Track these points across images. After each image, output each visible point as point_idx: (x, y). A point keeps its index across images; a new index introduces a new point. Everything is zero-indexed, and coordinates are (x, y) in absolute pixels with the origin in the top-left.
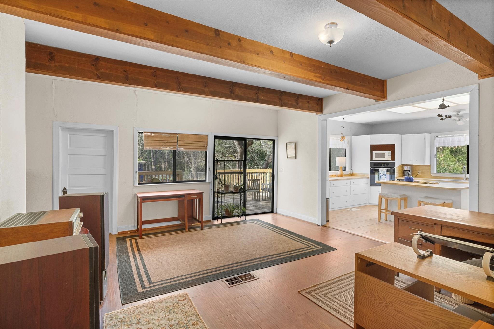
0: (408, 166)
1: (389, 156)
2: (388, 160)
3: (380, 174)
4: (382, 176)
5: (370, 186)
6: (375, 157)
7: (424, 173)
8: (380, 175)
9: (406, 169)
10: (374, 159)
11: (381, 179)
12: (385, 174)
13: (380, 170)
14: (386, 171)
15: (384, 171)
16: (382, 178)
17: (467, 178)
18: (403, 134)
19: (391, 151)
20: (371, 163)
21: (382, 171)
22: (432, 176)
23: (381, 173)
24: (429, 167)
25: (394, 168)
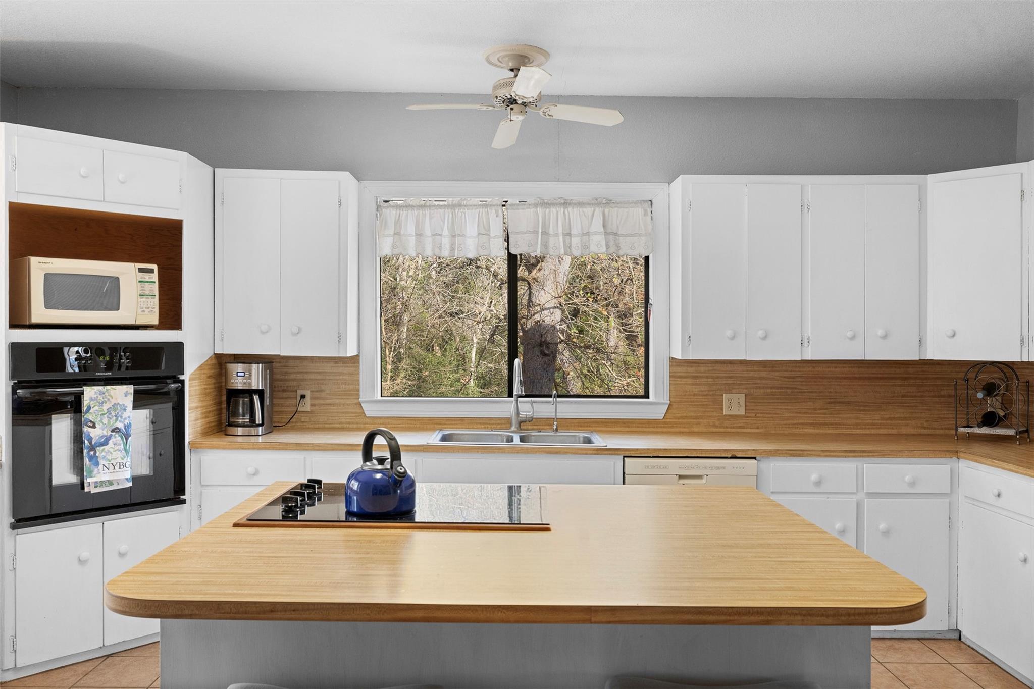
0: (254, 366)
1: (144, 299)
2: (139, 322)
3: (86, 429)
4: (105, 443)
5: (14, 527)
6: (48, 306)
7: (328, 402)
8: (90, 440)
9: (238, 383)
10: (35, 320)
11: (97, 464)
12: (120, 425)
13: (86, 401)
14: (129, 401)
15: (116, 410)
16: (102, 462)
17: (525, 422)
18: (216, 168)
19: (155, 267)
20: (17, 350)
21: (105, 407)
22: (368, 414)
23: (94, 426)
24: (352, 370)
25: (183, 382)
